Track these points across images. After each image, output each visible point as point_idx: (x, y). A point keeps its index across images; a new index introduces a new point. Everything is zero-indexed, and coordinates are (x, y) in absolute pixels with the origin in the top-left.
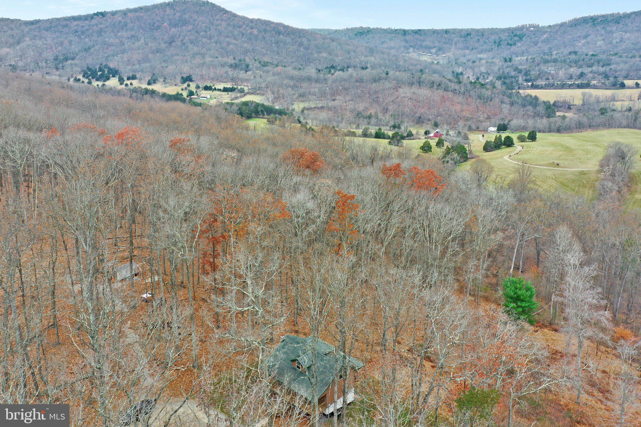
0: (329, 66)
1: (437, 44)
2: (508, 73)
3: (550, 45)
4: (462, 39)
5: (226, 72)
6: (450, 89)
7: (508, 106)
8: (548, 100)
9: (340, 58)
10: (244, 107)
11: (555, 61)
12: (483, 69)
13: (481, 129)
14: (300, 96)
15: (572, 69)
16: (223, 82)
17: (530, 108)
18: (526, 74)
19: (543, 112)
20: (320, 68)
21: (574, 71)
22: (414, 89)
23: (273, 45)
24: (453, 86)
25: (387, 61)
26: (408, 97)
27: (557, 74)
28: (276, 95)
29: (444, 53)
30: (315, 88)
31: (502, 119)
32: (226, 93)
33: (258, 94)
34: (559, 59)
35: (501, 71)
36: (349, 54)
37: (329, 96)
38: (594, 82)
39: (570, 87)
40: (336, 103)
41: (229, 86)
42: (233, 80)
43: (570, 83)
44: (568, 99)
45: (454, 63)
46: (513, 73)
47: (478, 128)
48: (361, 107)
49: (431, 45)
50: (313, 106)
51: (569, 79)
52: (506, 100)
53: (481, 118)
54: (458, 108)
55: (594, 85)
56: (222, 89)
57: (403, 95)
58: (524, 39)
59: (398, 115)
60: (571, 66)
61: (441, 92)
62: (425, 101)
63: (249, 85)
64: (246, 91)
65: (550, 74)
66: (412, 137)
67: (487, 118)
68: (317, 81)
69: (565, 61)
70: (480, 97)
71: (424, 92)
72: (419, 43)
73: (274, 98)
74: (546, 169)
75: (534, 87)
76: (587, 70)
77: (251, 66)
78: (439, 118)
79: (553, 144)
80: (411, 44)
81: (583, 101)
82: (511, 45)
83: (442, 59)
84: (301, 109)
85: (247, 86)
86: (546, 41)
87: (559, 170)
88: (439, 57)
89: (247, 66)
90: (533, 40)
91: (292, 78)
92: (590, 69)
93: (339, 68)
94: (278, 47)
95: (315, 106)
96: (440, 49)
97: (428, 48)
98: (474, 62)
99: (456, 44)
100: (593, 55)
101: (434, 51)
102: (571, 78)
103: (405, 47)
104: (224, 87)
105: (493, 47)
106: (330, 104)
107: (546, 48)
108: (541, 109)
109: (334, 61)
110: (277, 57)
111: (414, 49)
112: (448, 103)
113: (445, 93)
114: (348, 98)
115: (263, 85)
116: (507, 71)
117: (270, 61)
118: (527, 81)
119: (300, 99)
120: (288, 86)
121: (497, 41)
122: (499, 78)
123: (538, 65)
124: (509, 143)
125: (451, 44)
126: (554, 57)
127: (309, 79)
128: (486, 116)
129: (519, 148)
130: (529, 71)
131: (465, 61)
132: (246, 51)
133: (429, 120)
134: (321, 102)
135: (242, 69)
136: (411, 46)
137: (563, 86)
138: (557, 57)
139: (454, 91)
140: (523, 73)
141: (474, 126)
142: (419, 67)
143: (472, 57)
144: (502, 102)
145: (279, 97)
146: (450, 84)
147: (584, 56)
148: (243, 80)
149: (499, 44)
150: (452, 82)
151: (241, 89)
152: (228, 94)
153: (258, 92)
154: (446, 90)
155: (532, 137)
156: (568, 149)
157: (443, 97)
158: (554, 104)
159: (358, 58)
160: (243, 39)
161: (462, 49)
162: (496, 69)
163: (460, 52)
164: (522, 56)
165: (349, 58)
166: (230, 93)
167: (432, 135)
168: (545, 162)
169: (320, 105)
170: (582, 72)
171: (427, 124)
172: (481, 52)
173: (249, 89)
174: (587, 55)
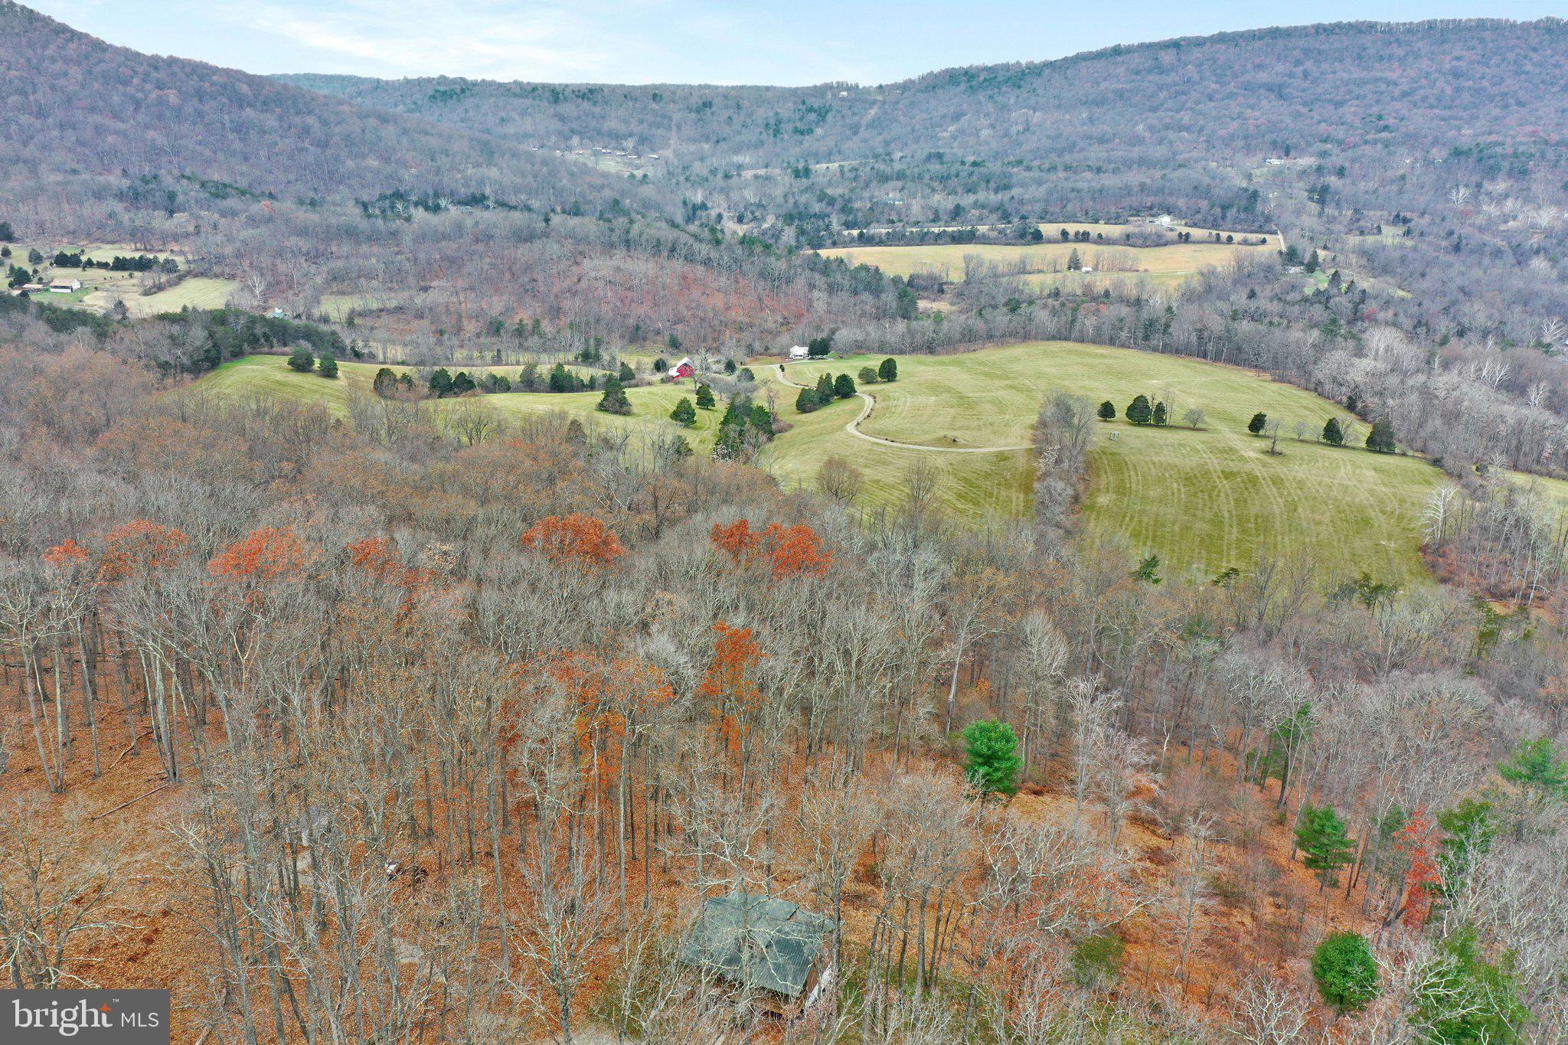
0: (389, 192)
1: (634, 127)
2: (806, 206)
3: (886, 136)
4: (693, 115)
5: (111, 215)
6: (699, 258)
7: (824, 295)
8: (898, 273)
9: (413, 171)
10: (220, 330)
11: (900, 176)
12: (750, 196)
13: (774, 351)
14: (335, 279)
15: (937, 197)
16: (108, 243)
17: (866, 296)
18: (846, 209)
19: (894, 305)
20: (365, 198)
21: (942, 201)
22: (619, 258)
23: (231, 136)
24: (704, 249)
25: (530, 179)
26: (603, 278)
27: (908, 207)
28: (270, 278)
29: (653, 151)
30: (373, 257)
31: (818, 328)
32: (126, 274)
33: (217, 276)
34: (908, 172)
35: (791, 201)
36: (432, 160)
37: (412, 281)
38: (983, 229)
39: (938, 239)
40: (431, 297)
41: (128, 253)
42: (135, 235)
43: (936, 230)
44: (936, 270)
45: (682, 179)
46: (817, 207)
47: (767, 349)
48: (496, 305)
49: (622, 129)
50: (375, 306)
51: (933, 221)
52: (819, 280)
53: (770, 325)
54: (718, 301)
55: (984, 235)
56: (111, 261)
57: (593, 274)
58: (829, 117)
59: (587, 323)
60: (933, 190)
61: (678, 265)
62: (646, 288)
63: (186, 249)
64: (182, 267)
65: (892, 207)
66: (633, 382)
67: (782, 324)
68: (372, 238)
69: (920, 177)
70: (763, 275)
71: (641, 266)
72: (593, 123)
73: (269, 285)
74: (934, 452)
75: (865, 240)
76: (968, 200)
77: (180, 198)
78: (679, 327)
79: (934, 388)
80: (576, 126)
81: (967, 274)
82: (802, 133)
83: (650, 165)
84: (344, 316)
85: (182, 253)
86: (876, 125)
87: (959, 454)
88: (643, 160)
89: (172, 197)
90: (848, 121)
91: (303, 232)
92: (972, 198)
93: (414, 198)
94: (242, 140)
95: (381, 306)
96: (643, 140)
97: (616, 138)
98: (727, 177)
99: (679, 127)
100: (975, 164)
101: (630, 144)
102: (936, 219)
103: (560, 133)
104: (117, 258)
105: (764, 136)
106: (418, 301)
107: (877, 142)
108: (889, 298)
109: (400, 180)
110: (244, 168)
111: (582, 139)
112: (696, 293)
113: (687, 268)
114: (461, 283)
115: (228, 250)
116: (803, 199)
117: (227, 180)
118: (848, 225)
119: (335, 287)
120: (296, 253)
121: (772, 122)
122: (789, 218)
123: (867, 186)
124: (843, 389)
125: (669, 128)
126: (897, 166)
127: (350, 233)
128: (780, 320)
129: (869, 401)
130: (850, 200)
131: (705, 173)
132: (155, 153)
133: (658, 333)
134: (392, 295)
135: (155, 207)
136: (572, 131)
137: (923, 239)
138: (904, 166)
139: (707, 262)
140: (838, 206)
141: (757, 346)
142: (607, 193)
143: (719, 161)
144: (812, 286)
145: (279, 283)
146: (696, 246)
147: (958, 166)
148: (167, 238)
149: (775, 129)
150: (701, 241)
151: (167, 261)
152: (131, 276)
153: (216, 269)
154: (689, 258)
155: (888, 372)
156: (964, 402)
157: (684, 278)
158: (910, 283)
159: (459, 171)
160: (140, 117)
161: (695, 141)
162: (778, 192)
163: (692, 148)
164: (830, 161)
165: (438, 171)
166: (137, 274)
167: (673, 372)
168: (929, 437)
169: (393, 304)
170: (958, 206)
171: (655, 342)
172: (737, 150)
173: (188, 262)
174: (963, 163)
